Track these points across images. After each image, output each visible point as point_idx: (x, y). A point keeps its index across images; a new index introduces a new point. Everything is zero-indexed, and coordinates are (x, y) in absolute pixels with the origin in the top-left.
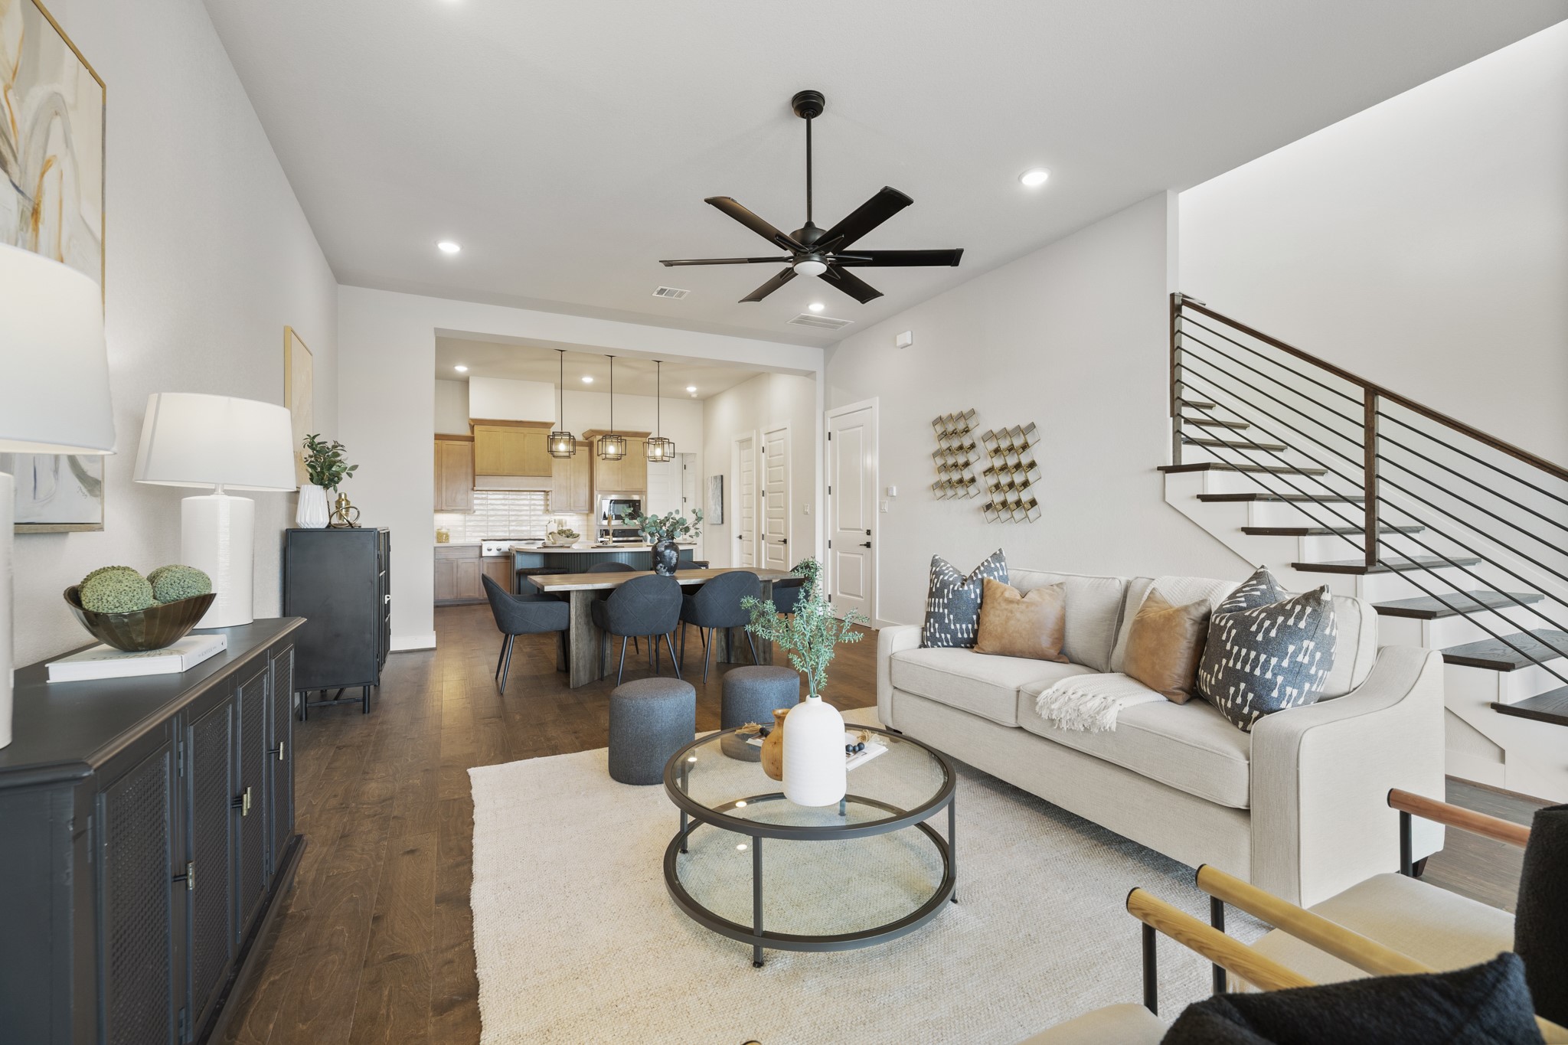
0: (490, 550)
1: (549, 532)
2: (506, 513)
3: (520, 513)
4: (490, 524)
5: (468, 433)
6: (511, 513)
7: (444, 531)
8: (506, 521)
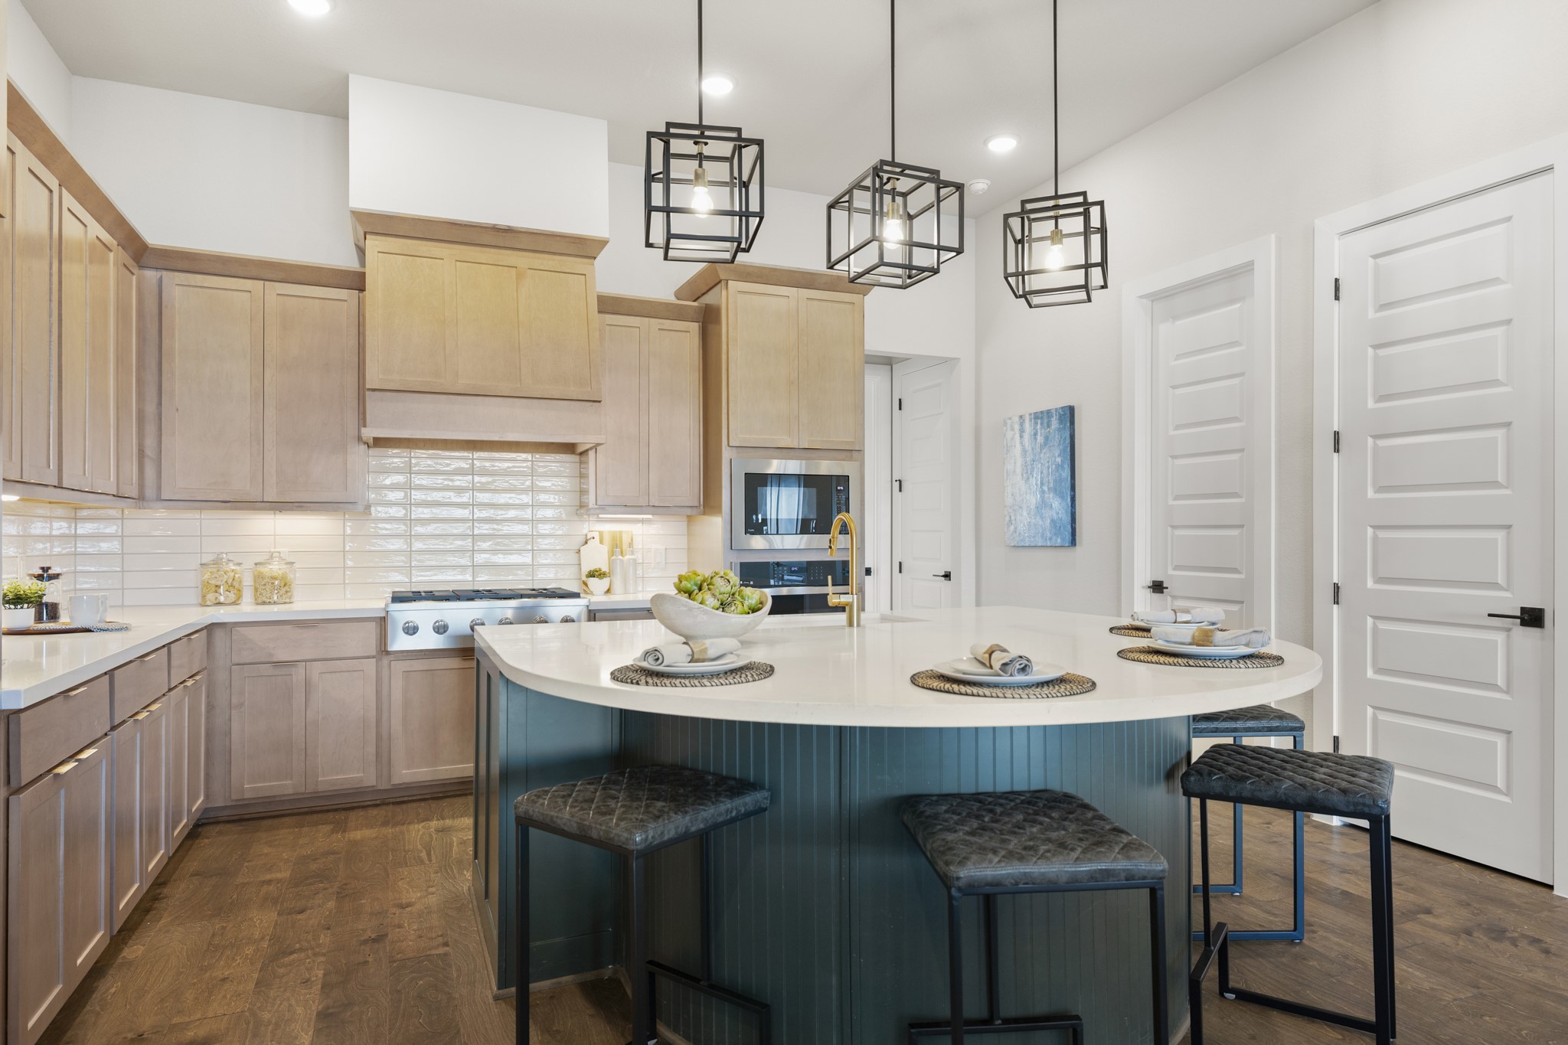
0: (411, 630)
1: (585, 570)
2: (464, 513)
3: (500, 514)
4: (418, 545)
5: (346, 260)
6: (478, 514)
7: (275, 568)
8: (463, 536)
